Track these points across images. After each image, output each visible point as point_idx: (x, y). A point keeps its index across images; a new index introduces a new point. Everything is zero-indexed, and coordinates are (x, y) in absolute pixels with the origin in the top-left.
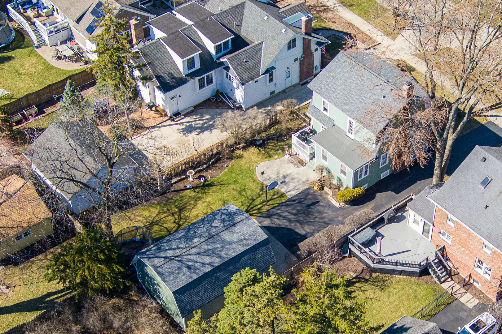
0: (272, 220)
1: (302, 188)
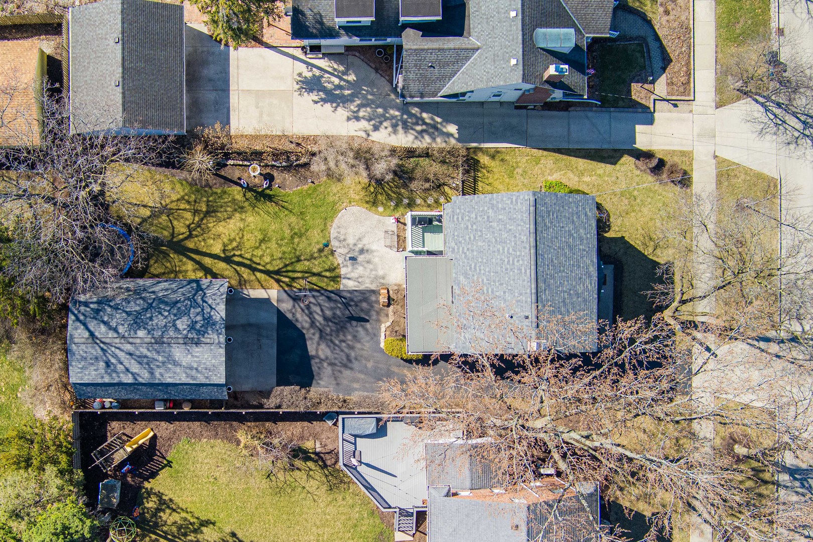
0: (294, 306)
1: (368, 285)
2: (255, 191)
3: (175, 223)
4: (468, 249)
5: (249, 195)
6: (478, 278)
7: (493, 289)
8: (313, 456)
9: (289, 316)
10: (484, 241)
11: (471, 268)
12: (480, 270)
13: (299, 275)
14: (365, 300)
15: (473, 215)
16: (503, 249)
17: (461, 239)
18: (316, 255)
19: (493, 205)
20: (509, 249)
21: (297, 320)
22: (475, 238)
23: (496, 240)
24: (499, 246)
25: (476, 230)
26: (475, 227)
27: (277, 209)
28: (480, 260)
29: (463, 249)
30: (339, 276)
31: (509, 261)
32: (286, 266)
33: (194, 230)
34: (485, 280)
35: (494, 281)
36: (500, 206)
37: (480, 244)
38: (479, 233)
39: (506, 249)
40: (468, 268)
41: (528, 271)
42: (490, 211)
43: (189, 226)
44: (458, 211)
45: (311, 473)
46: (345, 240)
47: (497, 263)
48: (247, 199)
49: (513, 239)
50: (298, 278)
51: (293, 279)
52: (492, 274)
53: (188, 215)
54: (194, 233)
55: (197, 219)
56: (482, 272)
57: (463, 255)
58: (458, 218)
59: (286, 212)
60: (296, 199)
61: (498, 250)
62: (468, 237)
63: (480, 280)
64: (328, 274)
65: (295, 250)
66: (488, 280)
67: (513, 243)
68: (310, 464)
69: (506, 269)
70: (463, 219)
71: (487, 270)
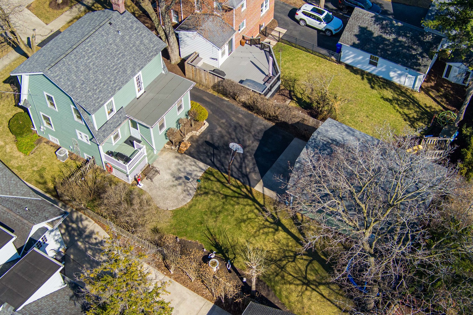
0: (250, 172)
1: (189, 160)
2: (225, 256)
3: (303, 268)
4: (111, 81)
5: (231, 256)
6: (119, 64)
7: (116, 51)
8: (295, 99)
9: (257, 169)
10: (97, 76)
11: (119, 71)
12: (114, 66)
13: (232, 188)
14: (199, 152)
15: (90, 93)
16: (90, 62)
17: (110, 90)
18: (212, 193)
19: (73, 87)
20: (87, 60)
21: (254, 164)
22: (101, 83)
23: (90, 70)
24: (91, 66)
25: (96, 85)
26: (95, 88)
27: (217, 236)
28: (109, 70)
29: (113, 84)
30: (205, 172)
31: (93, 55)
32: (238, 197)
33: (291, 256)
34: (116, 59)
35: (111, 54)
36: (69, 83)
37: (101, 78)
38: (96, 82)
39: (88, 61)
40: (120, 73)
41: (87, 41)
42: (77, 86)
43: (294, 261)
44: (97, 104)
45: (302, 92)
46: (185, 191)
47: (101, 60)
48: (235, 254)
49: (79, 62)
50: (234, 186)
51: (238, 187)
52: (109, 58)
53: (289, 269)
54: (292, 254)
55: (284, 262)
56: (113, 64)
57: (116, 81)
58: (101, 101)
59: (212, 231)
60: (198, 235)
61: (93, 64)
62: (105, 87)
63: (119, 62)
64: (212, 178)
65: (224, 203)
66: (114, 58)
67: (82, 60)
68: (299, 96)
69: (98, 52)
70: (98, 98)
71: (110, 62)
